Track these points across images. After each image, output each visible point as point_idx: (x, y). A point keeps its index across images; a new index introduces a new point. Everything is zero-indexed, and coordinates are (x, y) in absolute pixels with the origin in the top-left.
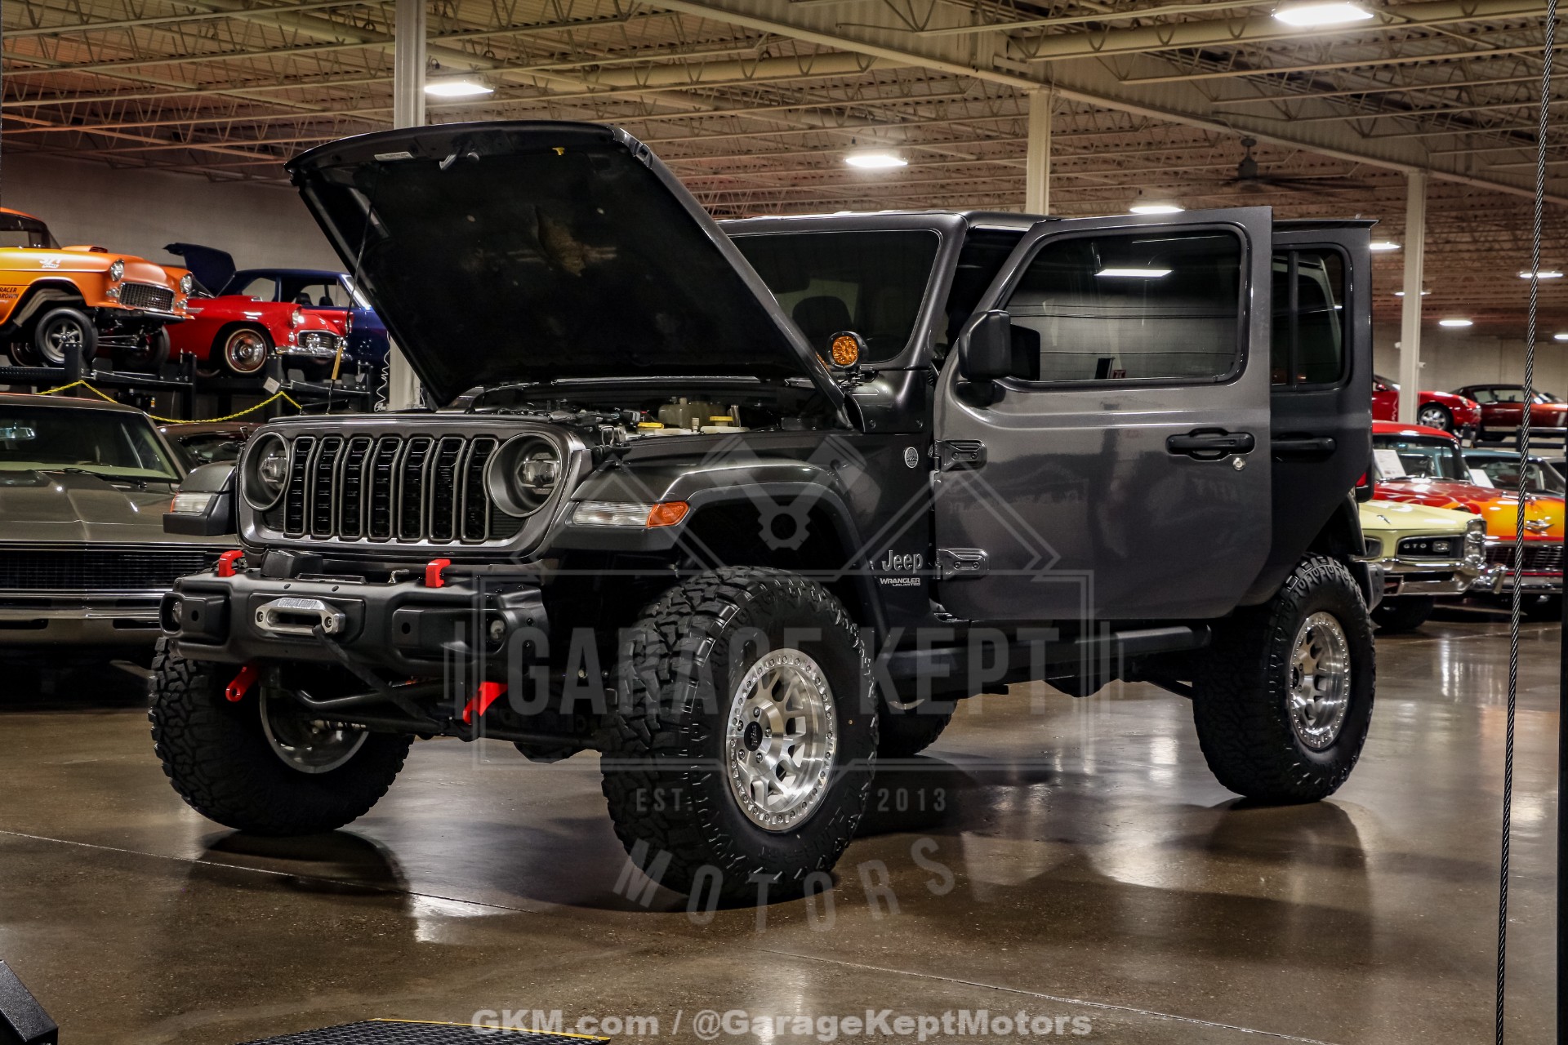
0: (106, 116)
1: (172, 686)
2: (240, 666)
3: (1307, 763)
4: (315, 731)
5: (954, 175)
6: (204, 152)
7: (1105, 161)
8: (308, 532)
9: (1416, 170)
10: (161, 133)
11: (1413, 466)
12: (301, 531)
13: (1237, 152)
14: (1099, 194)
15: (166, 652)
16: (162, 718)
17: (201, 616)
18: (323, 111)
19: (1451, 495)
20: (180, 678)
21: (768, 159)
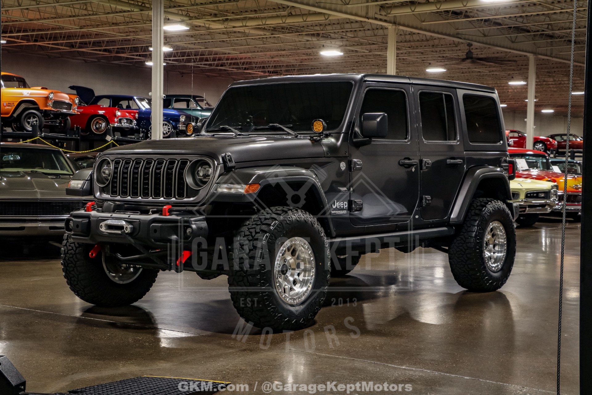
0: (46, 38)
1: (70, 252)
2: (94, 245)
3: (491, 277)
4: (123, 268)
5: (361, 58)
6: (83, 52)
7: (417, 52)
8: (119, 195)
9: (532, 54)
10: (67, 45)
11: (532, 165)
12: (116, 194)
13: (466, 48)
14: (414, 64)
15: (67, 239)
16: (66, 264)
17: (80, 226)
18: (127, 36)
19: (545, 176)
20: (72, 249)
21: (292, 53)
